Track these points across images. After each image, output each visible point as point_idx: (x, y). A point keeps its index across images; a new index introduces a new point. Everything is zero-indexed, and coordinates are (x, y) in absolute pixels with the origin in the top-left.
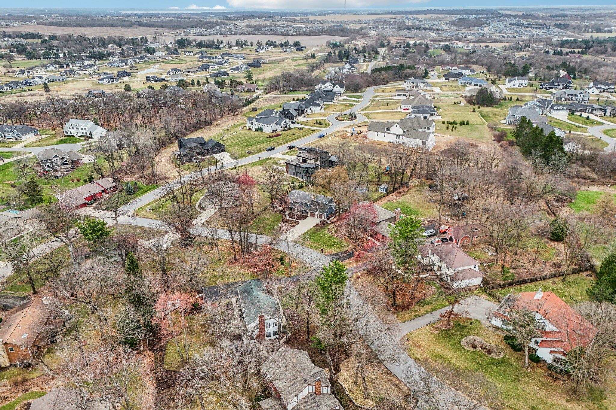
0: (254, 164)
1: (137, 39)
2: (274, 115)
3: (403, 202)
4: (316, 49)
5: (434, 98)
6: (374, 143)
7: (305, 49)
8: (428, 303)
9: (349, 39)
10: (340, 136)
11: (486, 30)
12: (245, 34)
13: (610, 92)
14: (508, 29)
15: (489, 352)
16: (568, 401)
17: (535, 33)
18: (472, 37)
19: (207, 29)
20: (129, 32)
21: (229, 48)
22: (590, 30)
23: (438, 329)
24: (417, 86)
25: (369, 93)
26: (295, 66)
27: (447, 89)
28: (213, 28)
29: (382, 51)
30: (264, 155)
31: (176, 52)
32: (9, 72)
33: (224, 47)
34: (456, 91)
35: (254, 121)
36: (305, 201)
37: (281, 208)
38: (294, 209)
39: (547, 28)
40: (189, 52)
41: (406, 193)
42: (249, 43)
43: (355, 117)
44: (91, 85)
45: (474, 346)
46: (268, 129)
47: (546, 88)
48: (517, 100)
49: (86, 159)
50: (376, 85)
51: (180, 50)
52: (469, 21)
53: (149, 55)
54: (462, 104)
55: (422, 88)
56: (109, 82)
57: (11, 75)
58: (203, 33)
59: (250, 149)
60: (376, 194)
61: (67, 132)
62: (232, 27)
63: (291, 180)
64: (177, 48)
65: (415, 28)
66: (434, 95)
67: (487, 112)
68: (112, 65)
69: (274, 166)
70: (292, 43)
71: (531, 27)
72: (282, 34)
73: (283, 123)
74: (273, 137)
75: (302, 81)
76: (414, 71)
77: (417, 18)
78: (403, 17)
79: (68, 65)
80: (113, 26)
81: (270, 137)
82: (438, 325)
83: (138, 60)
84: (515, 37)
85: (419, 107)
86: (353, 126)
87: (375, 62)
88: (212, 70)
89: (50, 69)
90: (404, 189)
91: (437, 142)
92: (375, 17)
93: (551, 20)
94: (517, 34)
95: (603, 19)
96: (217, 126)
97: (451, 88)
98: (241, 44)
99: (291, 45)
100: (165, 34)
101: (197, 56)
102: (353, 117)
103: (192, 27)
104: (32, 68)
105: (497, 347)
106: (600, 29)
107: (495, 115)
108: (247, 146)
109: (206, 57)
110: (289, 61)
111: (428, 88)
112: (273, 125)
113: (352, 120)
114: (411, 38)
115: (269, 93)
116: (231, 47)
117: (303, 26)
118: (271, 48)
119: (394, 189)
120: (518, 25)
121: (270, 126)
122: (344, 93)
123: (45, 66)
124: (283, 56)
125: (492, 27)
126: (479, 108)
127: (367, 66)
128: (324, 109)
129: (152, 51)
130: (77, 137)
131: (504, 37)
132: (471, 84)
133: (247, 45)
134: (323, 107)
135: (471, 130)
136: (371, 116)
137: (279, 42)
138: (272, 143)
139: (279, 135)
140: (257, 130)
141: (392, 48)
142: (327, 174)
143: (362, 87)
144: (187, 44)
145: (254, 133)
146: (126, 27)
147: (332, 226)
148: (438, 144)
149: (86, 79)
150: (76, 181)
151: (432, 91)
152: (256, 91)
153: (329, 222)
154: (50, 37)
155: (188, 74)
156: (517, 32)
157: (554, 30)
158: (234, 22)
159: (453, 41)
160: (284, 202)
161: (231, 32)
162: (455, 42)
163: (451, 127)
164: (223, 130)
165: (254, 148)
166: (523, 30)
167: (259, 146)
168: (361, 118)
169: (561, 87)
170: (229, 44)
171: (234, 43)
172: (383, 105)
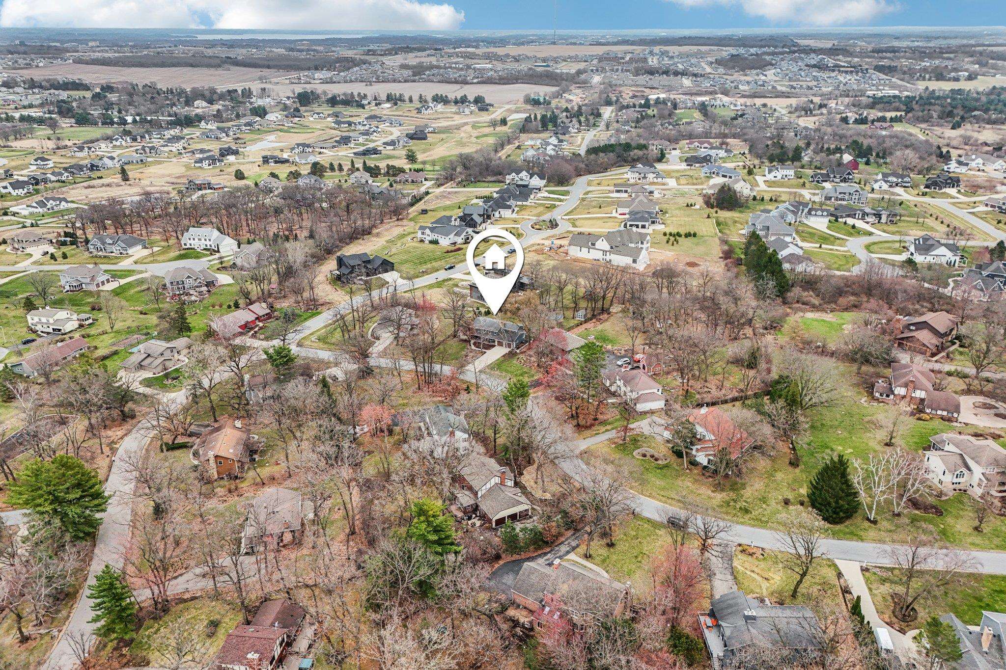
0: (431, 287)
1: (236, 91)
2: (453, 223)
3: (602, 331)
4: (507, 107)
5: (665, 195)
6: (576, 260)
7: (491, 109)
8: (610, 424)
9: (558, 92)
10: (535, 251)
11: (771, 75)
12: (400, 82)
13: (905, 187)
14: (803, 74)
15: (656, 460)
16: (713, 491)
17: (844, 81)
18: (746, 88)
19: (340, 71)
20: (219, 75)
21: (376, 105)
22: (927, 76)
23: (615, 443)
24: (645, 178)
25: (581, 186)
26: (477, 138)
27: (686, 182)
28: (348, 69)
29: (607, 112)
30: (442, 275)
31: (296, 113)
32: (58, 148)
33: (369, 103)
34: (696, 184)
35: (428, 231)
36: (492, 329)
37: (465, 337)
38: (480, 338)
39: (862, 72)
40: (318, 114)
41: (606, 320)
42: (407, 98)
43: (557, 225)
44: (184, 169)
45: (644, 455)
46: (445, 242)
47: (818, 182)
48: (771, 200)
49: (224, 279)
50: (590, 173)
51: (302, 109)
52: (746, 59)
53: (258, 119)
54: (697, 207)
55: (651, 180)
56: (209, 165)
57: (62, 152)
58: (334, 80)
59: (423, 268)
60: (572, 321)
61: (185, 244)
62: (377, 67)
63: (476, 305)
64: (298, 105)
65: (660, 71)
66: (665, 192)
67: (725, 218)
68: (207, 137)
69: (456, 289)
70: (471, 98)
71: (839, 71)
72: (456, 82)
73: (464, 234)
74: (451, 251)
75: (487, 168)
76: (645, 152)
77: (667, 52)
78: (645, 50)
79: (143, 137)
80: (192, 66)
81: (448, 252)
82: (616, 440)
83: (244, 128)
84: (812, 89)
85: (637, 213)
86: (553, 237)
87: (594, 132)
88: (356, 145)
89: (118, 143)
90: (606, 316)
91: (651, 260)
92: (600, 50)
93: (873, 57)
94: (815, 83)
95: (952, 56)
96: (378, 235)
97: (690, 181)
98: (394, 100)
99: (469, 102)
100: (275, 80)
101: (329, 119)
102: (553, 225)
103: (316, 69)
104: (92, 142)
105: (664, 456)
106: (942, 74)
107: (736, 222)
108: (421, 263)
109: (344, 123)
110: (468, 128)
111: (660, 180)
112: (452, 236)
113: (552, 228)
114: (654, 88)
115: (443, 185)
116: (380, 104)
117: (489, 66)
118: (440, 107)
119: (594, 316)
120: (820, 67)
121: (447, 238)
122: (545, 186)
123: (109, 139)
124: (458, 120)
125: (779, 70)
126: (716, 212)
127: (583, 139)
128: (517, 212)
129: (261, 112)
130: (199, 250)
131: (795, 88)
132: (718, 174)
133: (404, 101)
134: (516, 209)
135: (697, 244)
136: (577, 223)
137: (451, 96)
138: (451, 260)
139: (459, 249)
140: (431, 242)
141: (623, 107)
142: (518, 299)
143: (570, 178)
144: (313, 100)
145: (427, 246)
146: (212, 66)
147: (521, 356)
148: (652, 263)
149: (174, 160)
150: (217, 307)
151: (664, 184)
152: (424, 182)
153: (518, 351)
154: (103, 88)
155: (322, 150)
156: (815, 78)
157: (874, 77)
158: (380, 58)
159: (717, 94)
160: (469, 329)
161: (378, 78)
162: (719, 96)
163: (672, 239)
164: (387, 242)
165: (429, 266)
166: (825, 75)
167: (436, 264)
168: (564, 227)
169: (838, 180)
170: (375, 99)
171: (385, 98)
172: (595, 207)
